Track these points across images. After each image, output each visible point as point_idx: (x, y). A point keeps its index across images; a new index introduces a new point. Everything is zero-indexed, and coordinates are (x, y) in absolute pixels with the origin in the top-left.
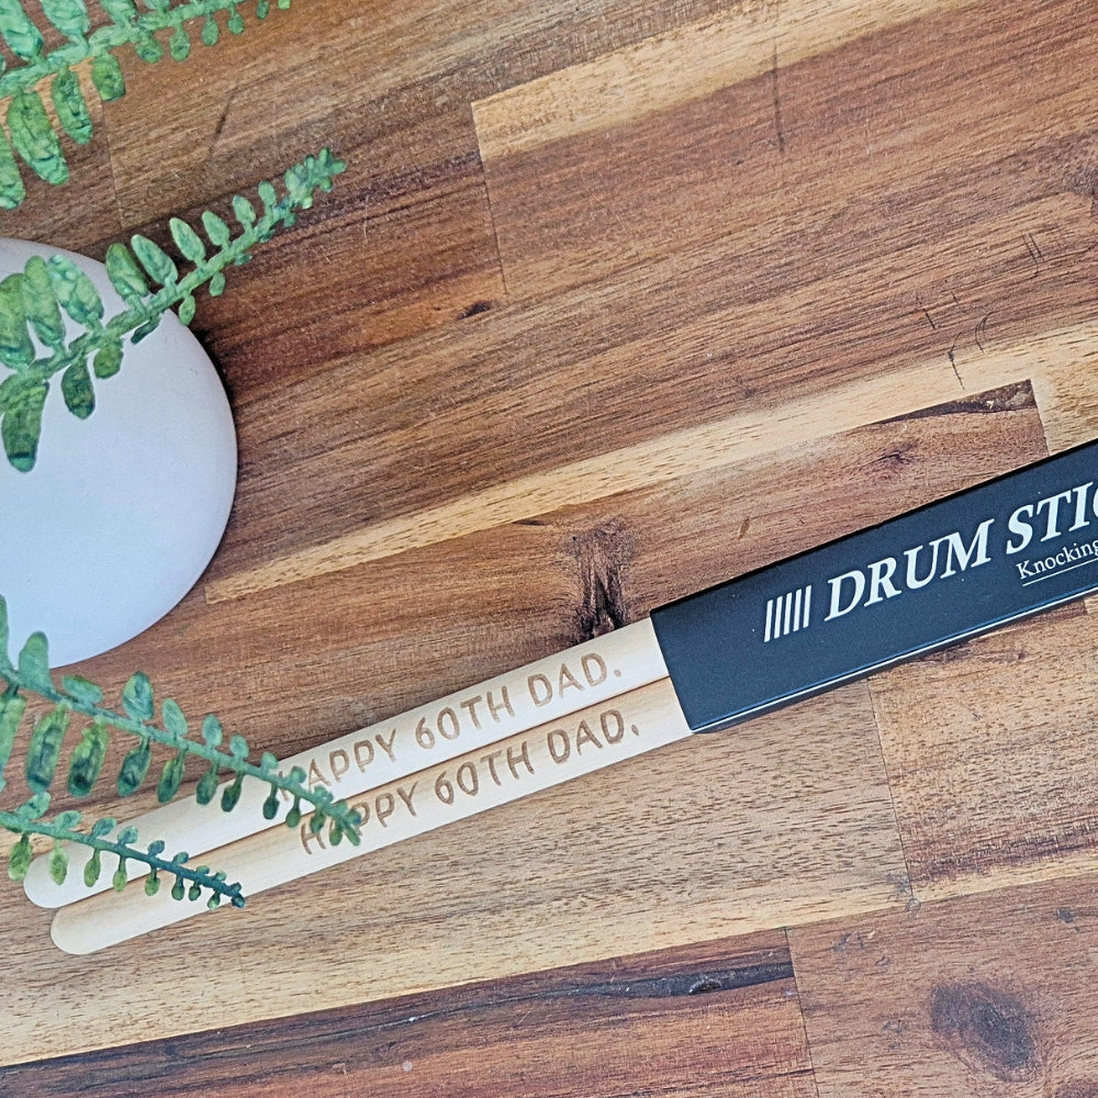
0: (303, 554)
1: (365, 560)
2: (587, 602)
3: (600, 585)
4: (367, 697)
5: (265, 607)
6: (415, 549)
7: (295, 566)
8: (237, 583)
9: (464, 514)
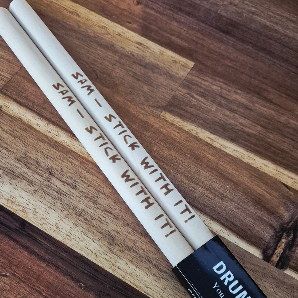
0: (203, 131)
1: (222, 149)
2: (288, 223)
3: (296, 222)
4: (191, 185)
5: (178, 133)
6: (241, 160)
7: (198, 131)
8: (175, 119)
9: (266, 166)
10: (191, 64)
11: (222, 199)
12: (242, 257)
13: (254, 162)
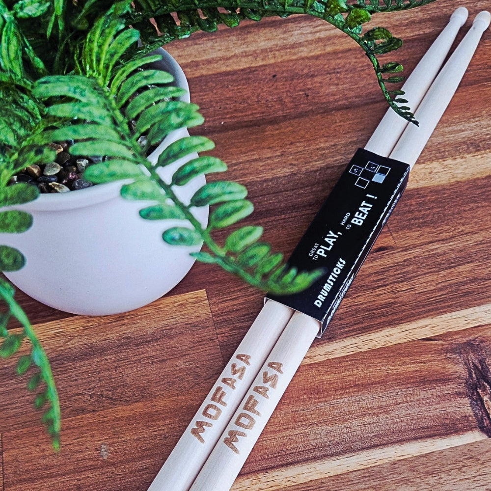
1: (330, 358)
2: (470, 376)
3: (476, 367)
6: (361, 352)
9: (388, 336)
10: (202, 293)
11: (387, 412)
12: (469, 456)
13: (374, 343)
